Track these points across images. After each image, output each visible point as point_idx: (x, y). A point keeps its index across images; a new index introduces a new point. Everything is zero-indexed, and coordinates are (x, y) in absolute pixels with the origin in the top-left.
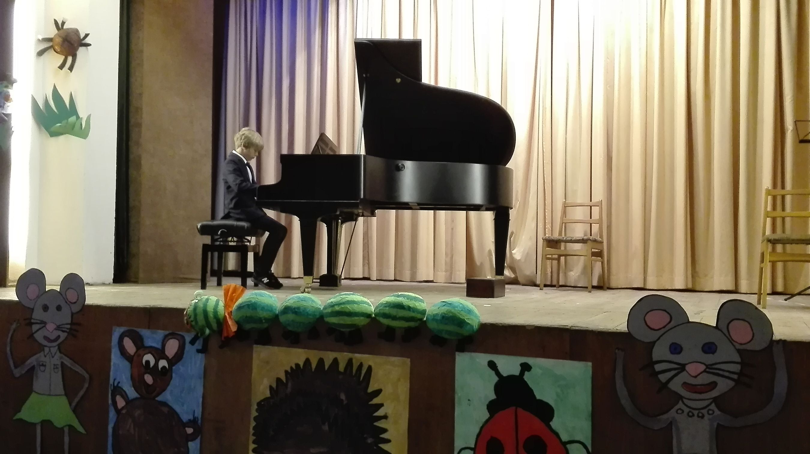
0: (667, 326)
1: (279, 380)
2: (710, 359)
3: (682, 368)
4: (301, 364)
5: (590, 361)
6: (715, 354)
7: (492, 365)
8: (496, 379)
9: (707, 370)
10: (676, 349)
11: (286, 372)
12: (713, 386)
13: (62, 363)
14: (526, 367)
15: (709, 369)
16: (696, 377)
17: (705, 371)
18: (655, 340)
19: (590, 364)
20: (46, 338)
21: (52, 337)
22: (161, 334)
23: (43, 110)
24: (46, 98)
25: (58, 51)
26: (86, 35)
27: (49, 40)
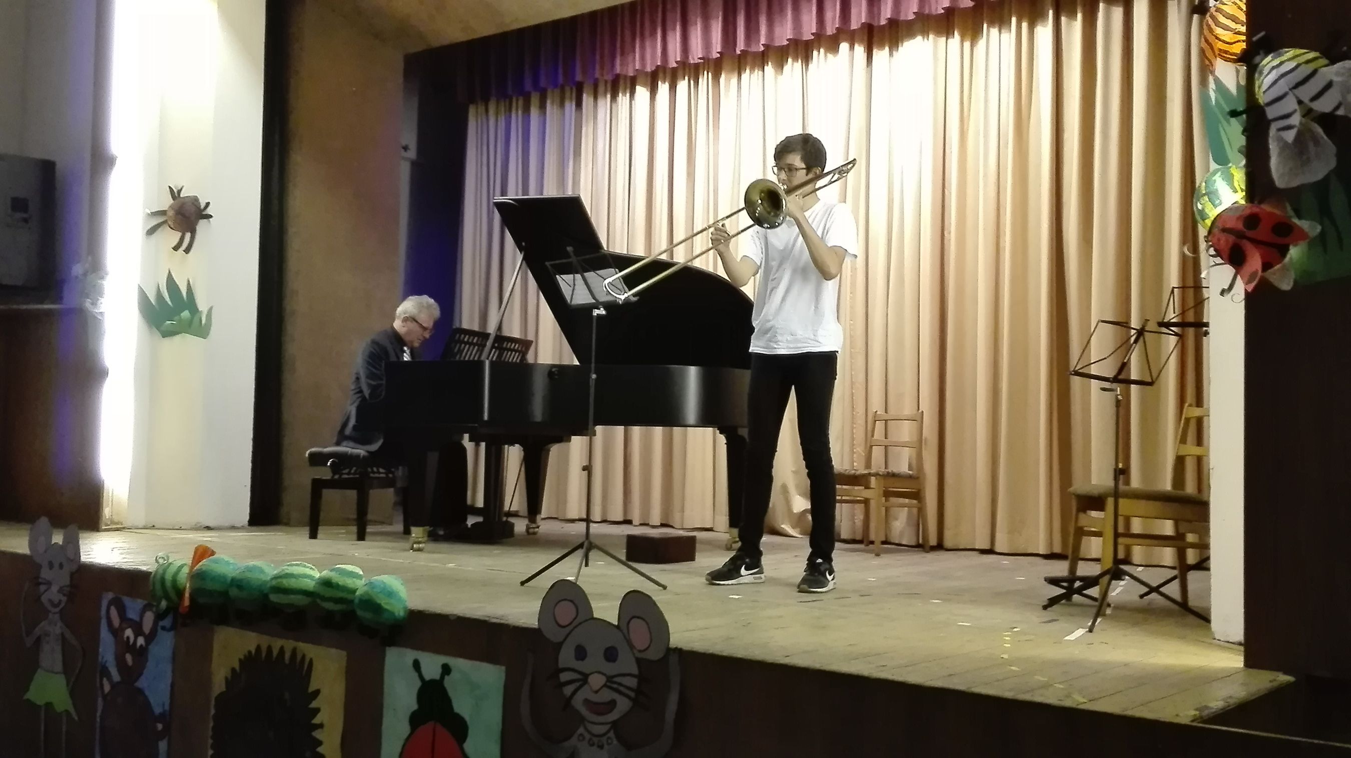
0: (574, 622)
1: (233, 670)
2: (611, 669)
3: (584, 678)
4: (253, 652)
5: (504, 665)
6: (617, 662)
7: (417, 665)
8: (418, 684)
9: (608, 684)
10: (581, 653)
11: (240, 660)
12: (612, 704)
13: (62, 634)
14: (446, 670)
15: (611, 682)
16: (596, 692)
17: (605, 686)
18: (561, 640)
19: (503, 668)
20: (50, 601)
21: (56, 601)
22: (140, 603)
23: (153, 303)
24: (159, 286)
25: (172, 226)
26: (208, 204)
27: (163, 213)
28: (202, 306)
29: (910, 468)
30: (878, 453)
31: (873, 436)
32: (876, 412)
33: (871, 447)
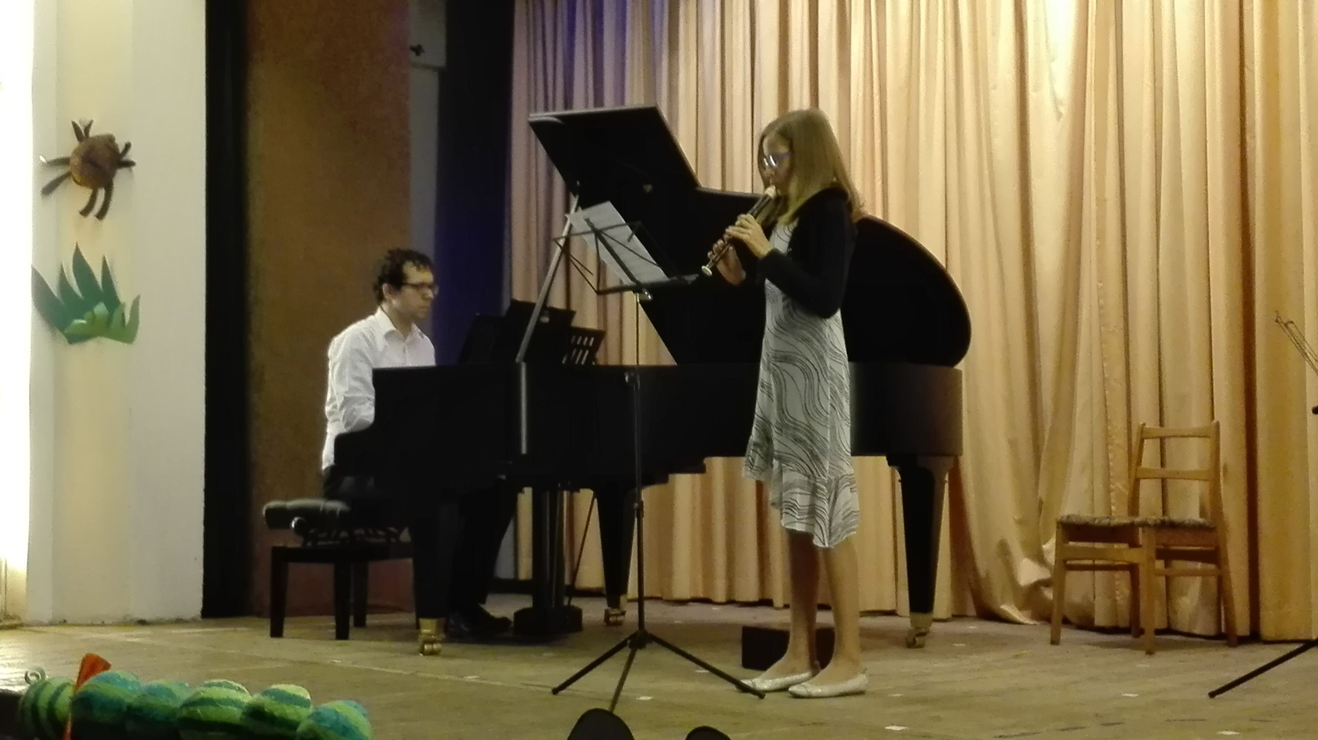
23: (56, 294)
24: (62, 270)
25: (79, 181)
26: (128, 146)
27: (64, 162)
28: (125, 296)
29: (1202, 513)
30: (1149, 491)
31: (1139, 462)
32: (1144, 424)
33: (1137, 481)
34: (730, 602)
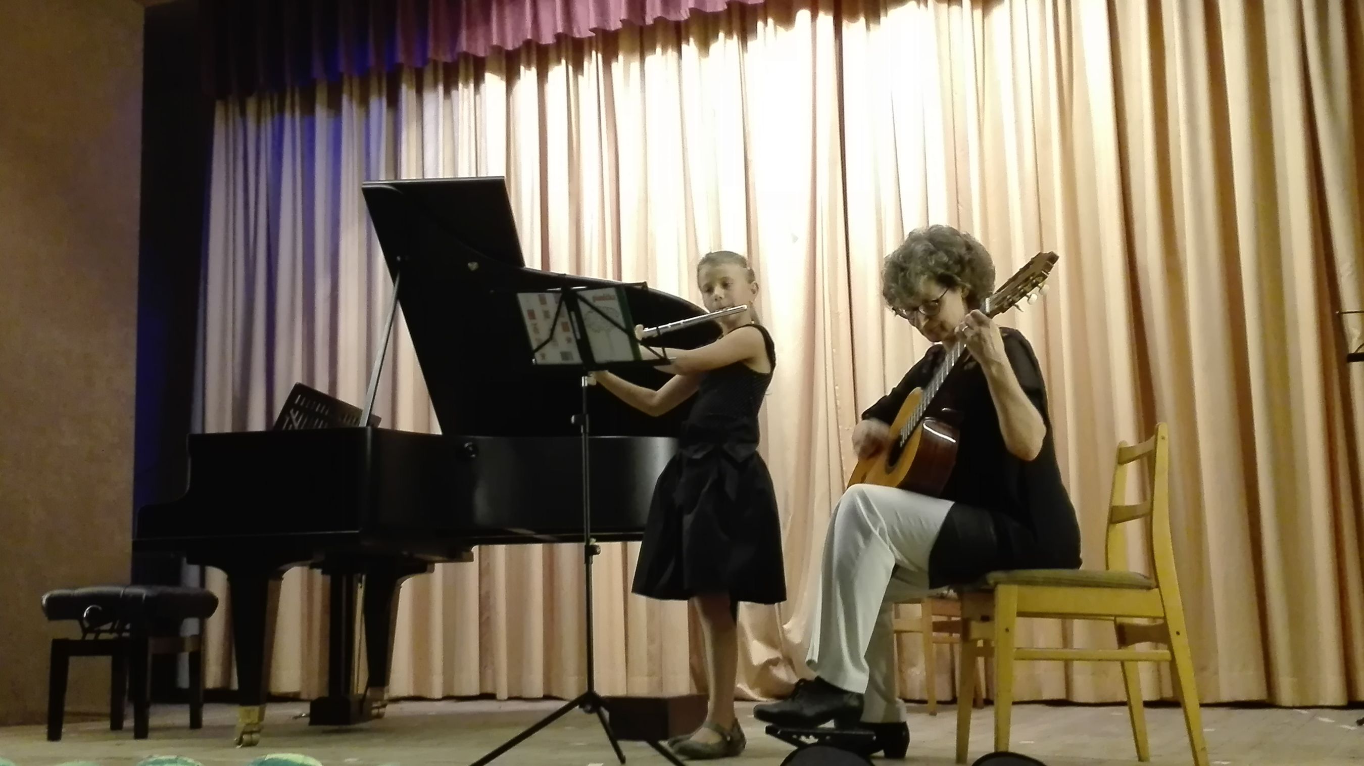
34: (446, 698)
